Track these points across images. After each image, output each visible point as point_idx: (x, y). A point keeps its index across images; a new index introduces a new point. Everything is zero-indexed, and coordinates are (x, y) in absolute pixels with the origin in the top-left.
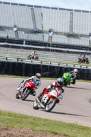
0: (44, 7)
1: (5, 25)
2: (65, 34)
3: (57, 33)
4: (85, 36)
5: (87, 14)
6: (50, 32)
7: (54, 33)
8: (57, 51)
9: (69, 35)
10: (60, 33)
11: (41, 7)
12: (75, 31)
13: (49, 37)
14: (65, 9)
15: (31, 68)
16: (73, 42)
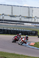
2: (9, 16)
3: (6, 15)
4: (18, 16)
5: (18, 7)
6: (3, 15)
7: (5, 15)
8: (6, 23)
9: (11, 16)
12: (14, 14)
14: (9, 5)
16: (13, 19)
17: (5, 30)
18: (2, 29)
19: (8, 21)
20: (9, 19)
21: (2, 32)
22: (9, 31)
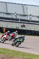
0: (28, 5)
1: (11, 12)
2: (37, 17)
3: (33, 16)
6: (30, 15)
8: (33, 24)
10: (35, 16)
11: (26, 5)
13: (30, 18)
14: (37, 6)
15: (22, 31)
17: (32, 31)
18: (29, 30)
19: (35, 22)
20: (36, 20)
21: (29, 33)
22: (36, 32)
